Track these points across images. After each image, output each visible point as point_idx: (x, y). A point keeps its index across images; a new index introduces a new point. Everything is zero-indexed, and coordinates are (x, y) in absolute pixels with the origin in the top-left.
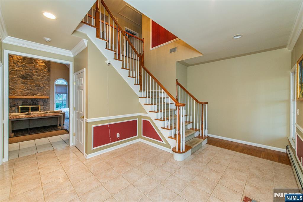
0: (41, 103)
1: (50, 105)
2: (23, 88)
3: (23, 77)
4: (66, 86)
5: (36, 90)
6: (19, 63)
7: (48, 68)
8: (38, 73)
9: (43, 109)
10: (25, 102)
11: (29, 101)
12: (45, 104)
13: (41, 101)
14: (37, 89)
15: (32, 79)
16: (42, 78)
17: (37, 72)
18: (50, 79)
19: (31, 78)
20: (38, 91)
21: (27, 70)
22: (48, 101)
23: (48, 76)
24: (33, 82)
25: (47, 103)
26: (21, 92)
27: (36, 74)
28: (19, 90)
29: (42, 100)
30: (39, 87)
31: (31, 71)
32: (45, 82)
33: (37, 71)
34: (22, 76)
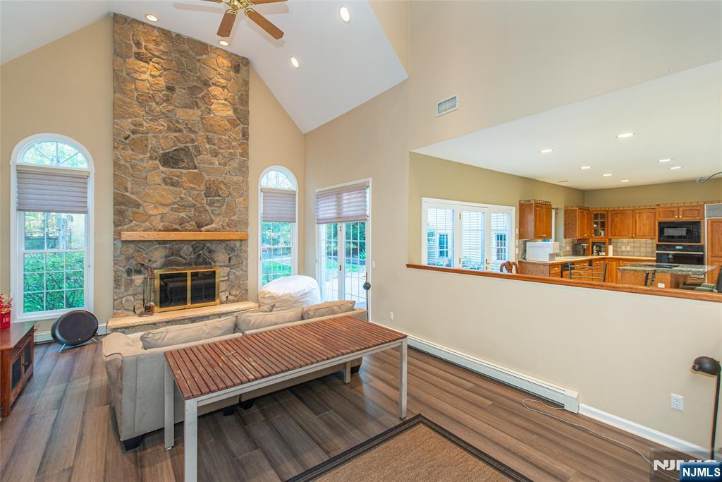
0: (221, 257)
1: (247, 266)
2: (168, 202)
3: (170, 160)
4: (291, 194)
5: (208, 208)
6: (154, 104)
7: (242, 126)
8: (214, 144)
9: (228, 280)
10: (172, 255)
11: (186, 249)
12: (232, 262)
13: (220, 248)
14: (211, 204)
15: (195, 168)
16: (225, 164)
17: (209, 140)
18: (248, 168)
19: (192, 160)
20: (212, 211)
21: (180, 131)
22: (243, 248)
23: (242, 155)
24: (197, 178)
25: (238, 256)
26: (163, 216)
27: (207, 146)
28: (156, 207)
29: (224, 245)
30: (215, 196)
31: (193, 136)
32: (235, 178)
33: (210, 135)
34: (164, 155)
